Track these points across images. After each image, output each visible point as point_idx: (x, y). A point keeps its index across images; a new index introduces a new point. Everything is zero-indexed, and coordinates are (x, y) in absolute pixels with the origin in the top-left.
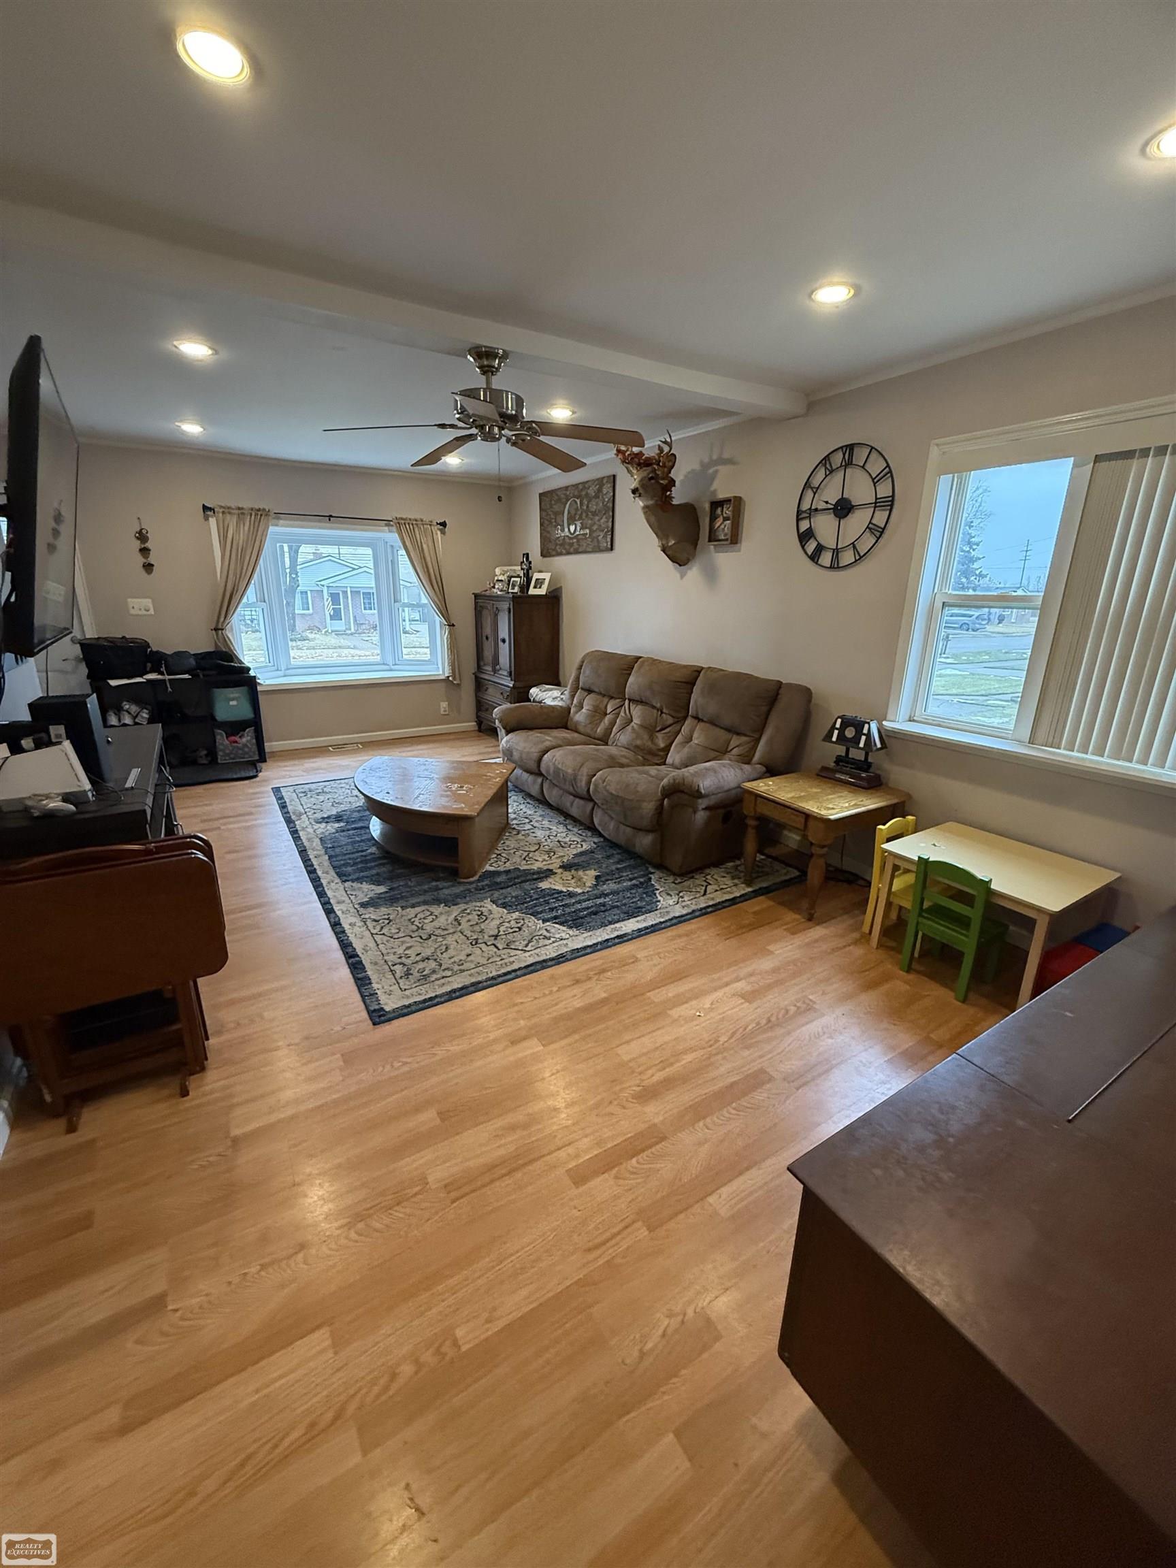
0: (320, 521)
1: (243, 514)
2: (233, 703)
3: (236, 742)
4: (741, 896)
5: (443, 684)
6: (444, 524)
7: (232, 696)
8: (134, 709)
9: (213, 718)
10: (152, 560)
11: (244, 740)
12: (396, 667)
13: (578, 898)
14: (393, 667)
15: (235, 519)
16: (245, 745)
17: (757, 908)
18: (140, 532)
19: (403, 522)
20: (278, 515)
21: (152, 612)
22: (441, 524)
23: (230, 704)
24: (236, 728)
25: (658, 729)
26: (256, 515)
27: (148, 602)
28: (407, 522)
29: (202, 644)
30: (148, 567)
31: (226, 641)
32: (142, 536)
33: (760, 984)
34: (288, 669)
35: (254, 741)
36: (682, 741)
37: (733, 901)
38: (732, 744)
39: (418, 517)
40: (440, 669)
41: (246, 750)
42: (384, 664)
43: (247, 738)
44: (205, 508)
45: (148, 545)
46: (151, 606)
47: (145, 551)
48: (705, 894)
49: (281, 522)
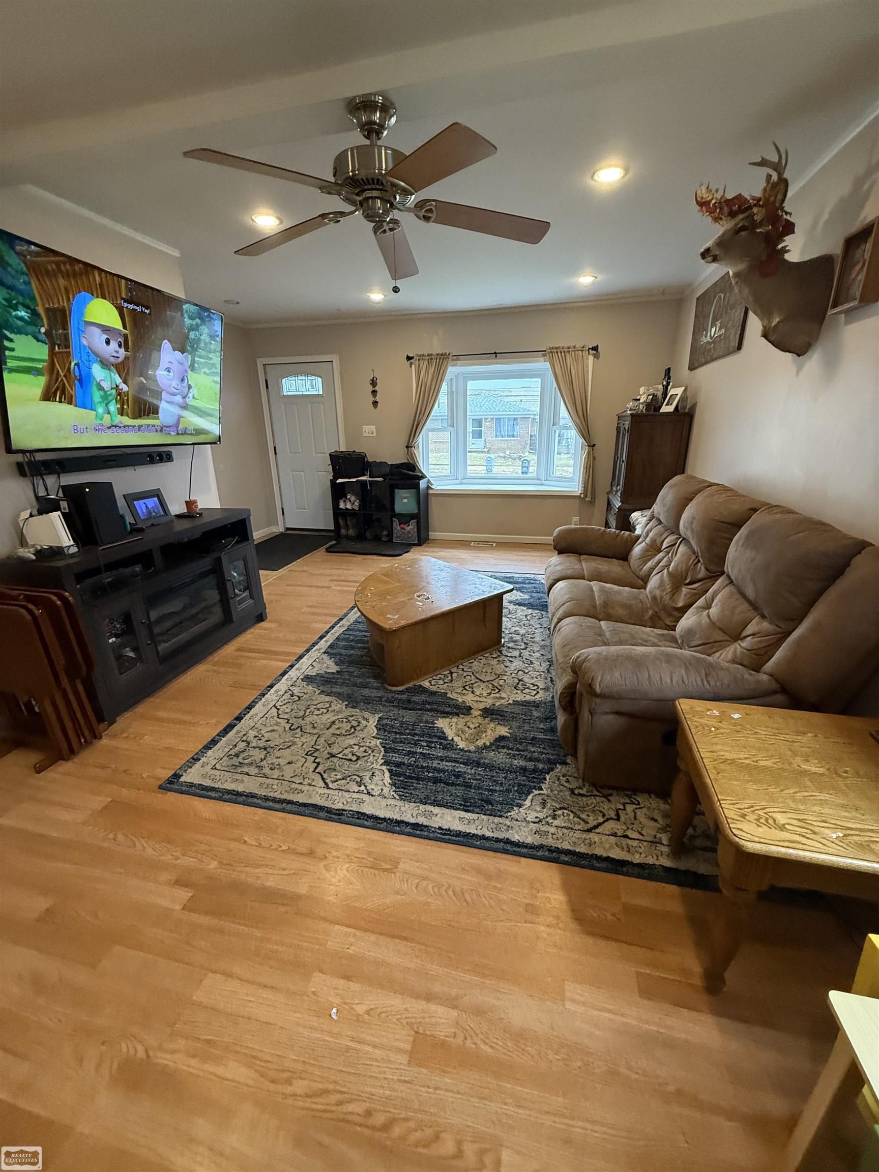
0: (488, 359)
1: (432, 359)
2: (405, 500)
3: (403, 529)
4: (639, 865)
5: (578, 500)
6: (595, 349)
7: (405, 495)
8: (353, 498)
9: (393, 510)
10: (378, 399)
11: (409, 528)
12: (547, 482)
13: (451, 754)
14: (544, 482)
15: (426, 362)
16: (409, 532)
17: (643, 902)
18: (373, 380)
19: (555, 351)
20: (457, 357)
21: (374, 434)
22: (593, 349)
23: (404, 501)
24: (405, 518)
25: (687, 581)
26: (440, 359)
27: (373, 428)
28: (559, 350)
29: (396, 457)
30: (375, 403)
31: (412, 456)
32: (374, 383)
33: (469, 1043)
34: (464, 479)
35: (416, 530)
36: (701, 605)
37: (617, 866)
38: (750, 630)
39: (572, 345)
40: (575, 487)
41: (410, 535)
42: (538, 479)
43: (411, 527)
44: (409, 358)
45: (377, 388)
46: (374, 430)
47: (374, 392)
48: (589, 830)
49: (459, 362)
